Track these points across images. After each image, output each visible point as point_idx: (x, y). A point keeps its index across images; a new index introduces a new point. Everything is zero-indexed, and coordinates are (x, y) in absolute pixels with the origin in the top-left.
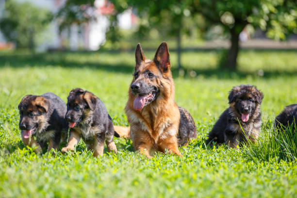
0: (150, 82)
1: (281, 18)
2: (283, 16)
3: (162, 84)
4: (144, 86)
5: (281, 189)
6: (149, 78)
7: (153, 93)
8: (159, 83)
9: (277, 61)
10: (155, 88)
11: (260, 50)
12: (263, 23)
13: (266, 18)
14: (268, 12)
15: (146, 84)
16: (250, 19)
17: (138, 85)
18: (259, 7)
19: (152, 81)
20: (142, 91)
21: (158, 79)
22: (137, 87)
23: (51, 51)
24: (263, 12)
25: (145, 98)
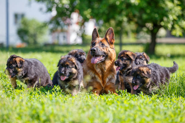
0: (102, 49)
1: (180, 23)
2: (181, 22)
3: (109, 51)
4: (98, 51)
5: (179, 110)
6: (102, 46)
7: (103, 56)
8: (108, 51)
9: (179, 50)
10: (105, 53)
11: (168, 44)
12: (170, 26)
13: (171, 23)
14: (172, 19)
15: (100, 49)
16: (162, 24)
17: (95, 49)
18: (167, 17)
19: (103, 49)
20: (97, 54)
21: (107, 48)
22: (94, 50)
23: (46, 45)
24: (169, 19)
25: (98, 58)
